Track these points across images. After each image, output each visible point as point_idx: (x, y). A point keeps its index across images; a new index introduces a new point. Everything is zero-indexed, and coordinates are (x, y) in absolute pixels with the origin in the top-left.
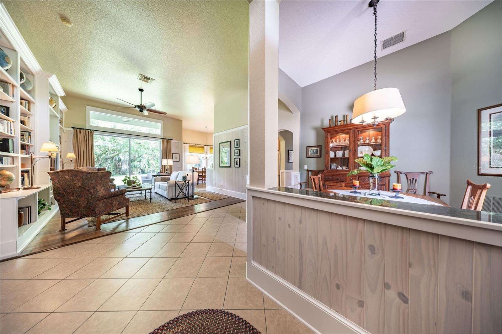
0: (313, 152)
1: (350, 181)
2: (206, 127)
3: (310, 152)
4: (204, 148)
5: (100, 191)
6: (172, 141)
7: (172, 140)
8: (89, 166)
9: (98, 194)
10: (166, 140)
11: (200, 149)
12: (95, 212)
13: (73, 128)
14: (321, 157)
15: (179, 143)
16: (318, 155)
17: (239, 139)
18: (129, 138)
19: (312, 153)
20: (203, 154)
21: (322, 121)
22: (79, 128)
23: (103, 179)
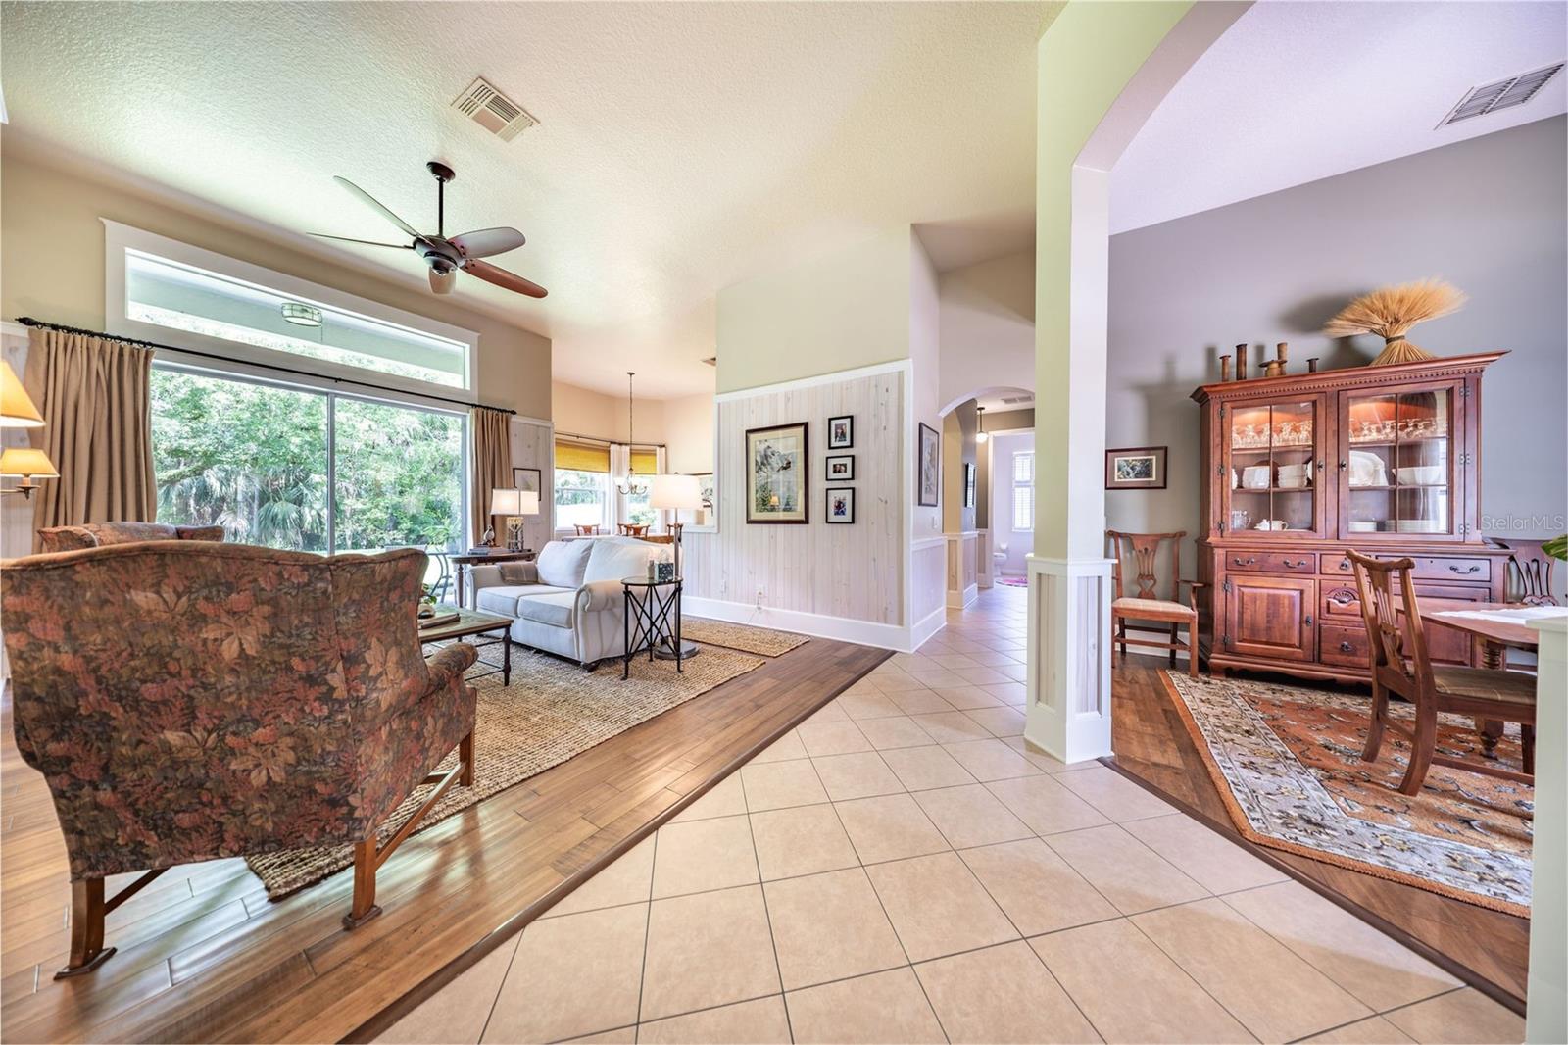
0: (1132, 468)
1: (1342, 572)
2: (631, 374)
3: (1119, 469)
4: (609, 451)
5: (381, 675)
6: (514, 418)
7: (514, 412)
8: (124, 518)
9: (375, 695)
10: (490, 412)
11: (596, 453)
12: (345, 810)
13: (24, 321)
14: (1165, 487)
15: (538, 427)
16: (1154, 479)
17: (851, 417)
18: (327, 394)
19: (1128, 474)
20: (606, 475)
21: (1170, 363)
22: (63, 328)
23: (394, 597)
